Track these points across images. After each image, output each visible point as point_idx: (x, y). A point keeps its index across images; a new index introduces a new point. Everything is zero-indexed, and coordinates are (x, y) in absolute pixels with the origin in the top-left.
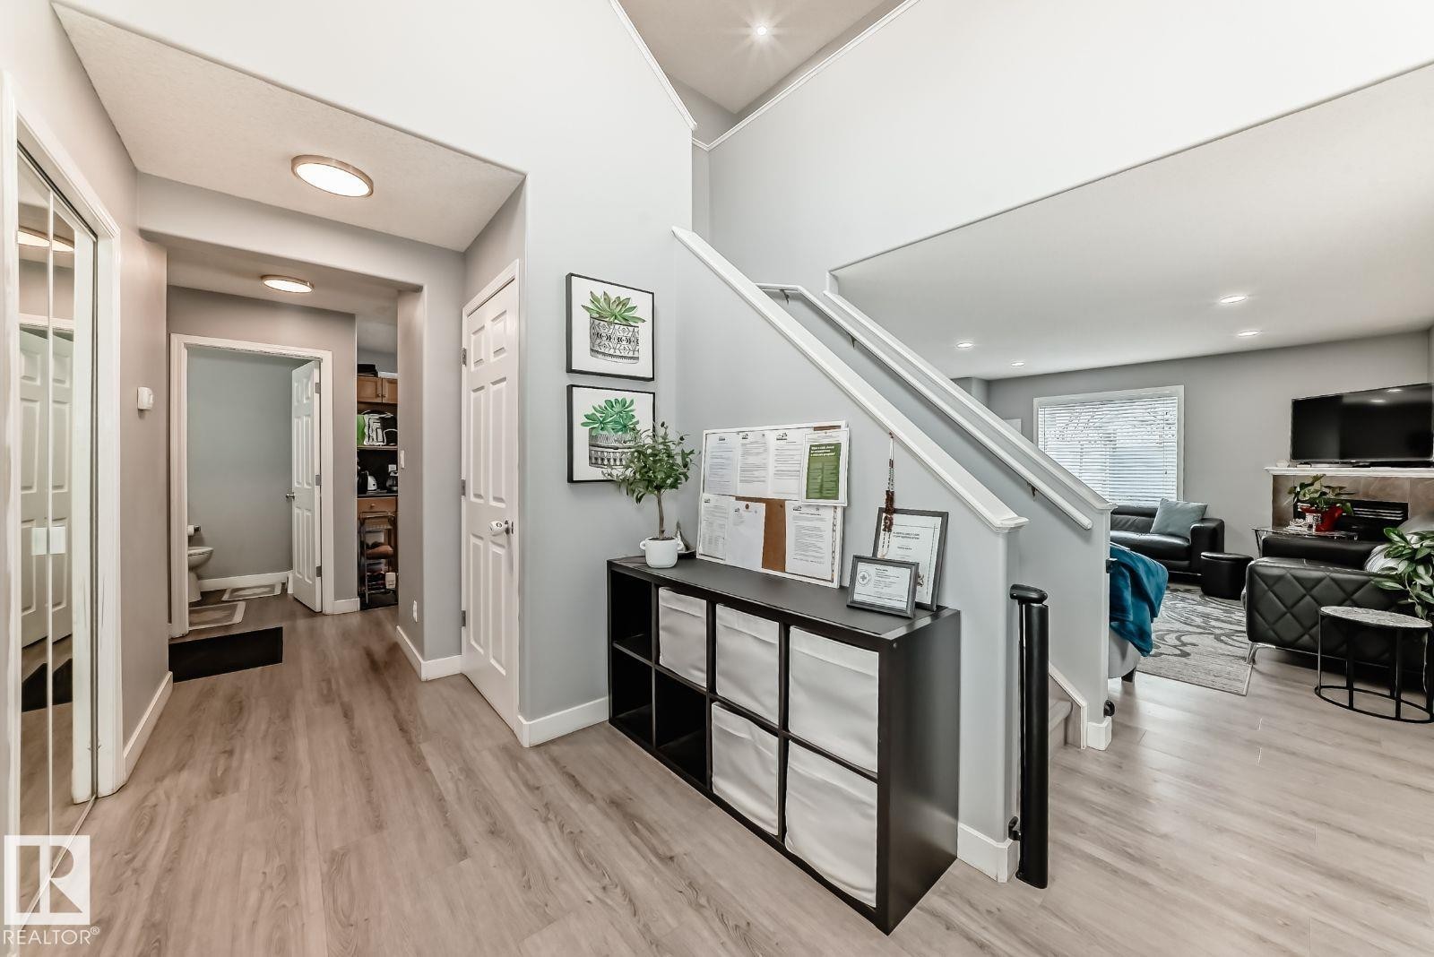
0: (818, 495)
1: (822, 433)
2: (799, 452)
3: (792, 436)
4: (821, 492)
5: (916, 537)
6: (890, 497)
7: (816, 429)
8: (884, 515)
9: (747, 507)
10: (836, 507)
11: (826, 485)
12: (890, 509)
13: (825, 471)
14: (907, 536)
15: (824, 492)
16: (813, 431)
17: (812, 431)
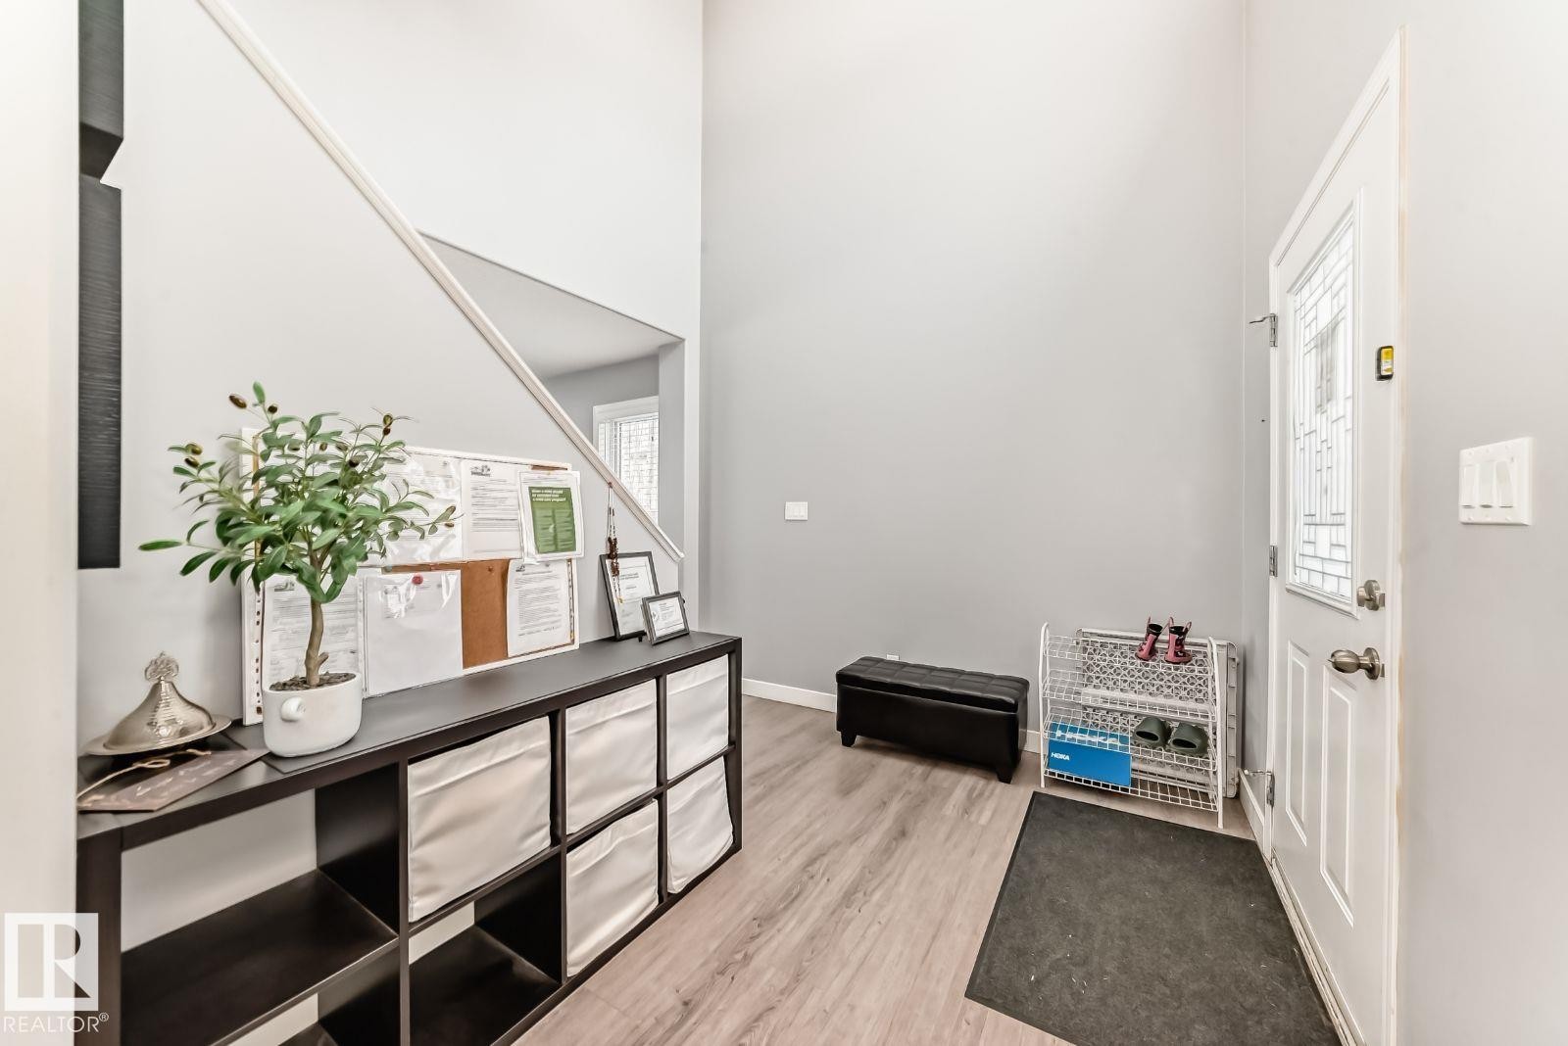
0: (553, 548)
1: (543, 473)
2: (514, 494)
3: (496, 471)
4: (555, 543)
5: (636, 576)
6: (612, 544)
7: (536, 467)
8: (608, 562)
9: (417, 581)
10: (570, 560)
11: (561, 536)
12: (613, 554)
13: (557, 518)
14: (630, 577)
15: (560, 544)
16: (530, 470)
17: (528, 469)
